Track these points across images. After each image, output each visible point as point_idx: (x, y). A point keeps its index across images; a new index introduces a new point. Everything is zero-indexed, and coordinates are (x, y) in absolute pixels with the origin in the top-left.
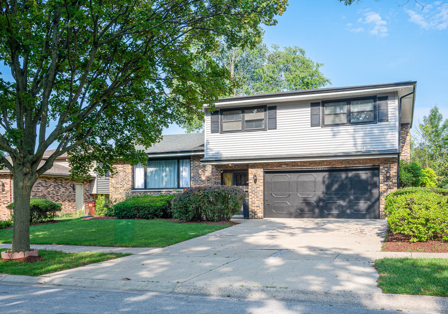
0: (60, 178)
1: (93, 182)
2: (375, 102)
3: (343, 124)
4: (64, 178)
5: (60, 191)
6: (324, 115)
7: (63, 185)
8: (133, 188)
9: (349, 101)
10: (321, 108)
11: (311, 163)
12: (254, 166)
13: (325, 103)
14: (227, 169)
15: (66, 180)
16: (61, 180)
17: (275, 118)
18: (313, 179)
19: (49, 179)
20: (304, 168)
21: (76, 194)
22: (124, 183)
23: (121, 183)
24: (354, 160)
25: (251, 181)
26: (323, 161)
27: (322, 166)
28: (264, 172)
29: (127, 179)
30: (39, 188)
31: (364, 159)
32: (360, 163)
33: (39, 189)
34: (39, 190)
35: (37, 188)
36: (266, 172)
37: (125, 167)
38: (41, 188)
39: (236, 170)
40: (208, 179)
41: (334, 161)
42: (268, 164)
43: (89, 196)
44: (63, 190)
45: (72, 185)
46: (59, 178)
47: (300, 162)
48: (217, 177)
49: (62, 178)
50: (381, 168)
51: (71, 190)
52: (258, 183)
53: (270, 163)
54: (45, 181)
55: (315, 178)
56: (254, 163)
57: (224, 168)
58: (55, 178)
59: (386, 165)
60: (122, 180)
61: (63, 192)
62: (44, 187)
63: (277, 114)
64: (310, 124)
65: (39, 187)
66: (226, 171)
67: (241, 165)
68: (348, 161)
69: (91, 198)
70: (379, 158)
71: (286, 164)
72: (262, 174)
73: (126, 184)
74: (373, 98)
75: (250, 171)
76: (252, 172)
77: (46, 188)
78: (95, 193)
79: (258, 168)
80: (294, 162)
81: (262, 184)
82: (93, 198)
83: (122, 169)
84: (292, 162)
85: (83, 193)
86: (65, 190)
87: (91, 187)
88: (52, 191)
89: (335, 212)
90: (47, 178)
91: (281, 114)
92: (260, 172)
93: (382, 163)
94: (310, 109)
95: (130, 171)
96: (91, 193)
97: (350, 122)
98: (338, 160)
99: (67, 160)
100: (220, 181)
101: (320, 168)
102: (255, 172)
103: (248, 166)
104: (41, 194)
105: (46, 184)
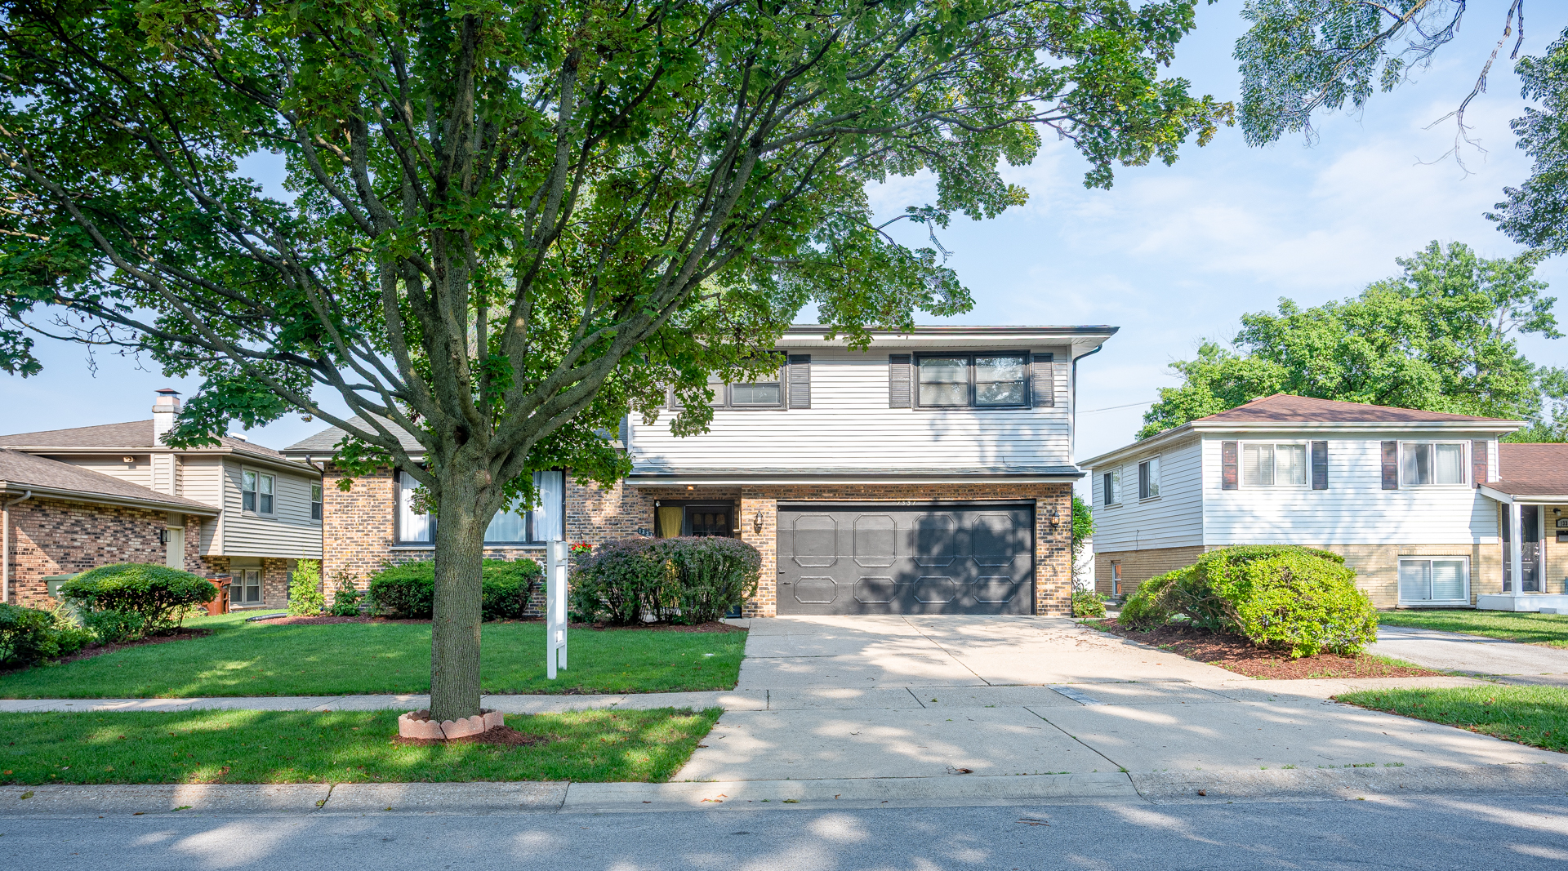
0: (130, 509)
1: (213, 523)
2: (1026, 362)
3: (955, 407)
4: (138, 510)
5: (129, 546)
6: (918, 383)
7: (137, 529)
8: (397, 541)
9: (971, 356)
10: (912, 366)
11: (889, 490)
12: (755, 493)
13: (920, 356)
14: (670, 497)
15: (144, 515)
16: (132, 516)
17: (808, 383)
18: (890, 526)
19: (101, 510)
20: (874, 502)
21: (168, 555)
22: (369, 528)
23: (361, 528)
24: (984, 485)
25: (748, 528)
26: (917, 487)
27: (914, 496)
28: (779, 506)
29: (379, 517)
30: (76, 536)
31: (1005, 485)
32: (996, 494)
33: (75, 540)
34: (76, 544)
35: (70, 536)
36: (781, 508)
37: (372, 485)
38: (82, 538)
39: (694, 501)
40: (613, 522)
41: (941, 486)
42: (788, 490)
43: (199, 562)
44: (136, 543)
45: (158, 531)
46: (126, 508)
47: (865, 486)
48: (645, 516)
49: (133, 509)
50: (1039, 504)
51: (156, 544)
52: (763, 532)
53: (793, 486)
54: (92, 516)
55: (895, 524)
56: (755, 486)
57: (663, 496)
58: (116, 510)
59: (1049, 500)
60: (365, 517)
61: (137, 550)
62: (88, 534)
63: (812, 374)
64: (888, 401)
65: (76, 533)
66: (665, 503)
67: (706, 489)
68: (971, 489)
69: (203, 566)
70: (1035, 485)
71: (833, 490)
72: (773, 511)
73: (375, 531)
74: (1023, 354)
75: (745, 503)
76: (749, 509)
77: (93, 537)
78: (219, 553)
79: (764, 497)
80: (852, 487)
81: (773, 536)
82: (209, 568)
83: (364, 489)
84: (847, 486)
85: (183, 554)
86: (142, 543)
87: (206, 539)
88: (109, 545)
89: (937, 601)
90: (96, 509)
91: (819, 372)
92: (769, 506)
93: (1041, 494)
94: (886, 368)
95: (390, 496)
96: (203, 554)
97: (974, 405)
98: (949, 486)
99: (126, 460)
100: (652, 526)
101: (909, 501)
102: (758, 506)
103: (739, 492)
104: (80, 555)
105: (94, 527)
